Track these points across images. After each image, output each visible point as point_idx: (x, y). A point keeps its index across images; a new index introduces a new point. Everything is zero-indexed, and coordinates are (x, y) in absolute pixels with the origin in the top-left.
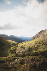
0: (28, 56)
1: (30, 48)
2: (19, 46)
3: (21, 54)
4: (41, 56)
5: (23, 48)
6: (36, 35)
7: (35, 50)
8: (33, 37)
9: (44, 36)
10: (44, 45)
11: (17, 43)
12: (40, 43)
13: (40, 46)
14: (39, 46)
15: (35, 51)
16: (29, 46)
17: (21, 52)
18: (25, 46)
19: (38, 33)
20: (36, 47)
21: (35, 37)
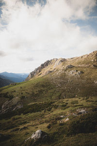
0: (20, 115)
1: (23, 98)
3: (4, 111)
4: (45, 112)
6: (37, 69)
7: (34, 100)
8: (31, 73)
9: (51, 72)
10: (52, 88)
12: (43, 86)
13: (44, 92)
14: (41, 92)
15: (33, 103)
16: (22, 94)
17: (3, 106)
18: (13, 94)
19: (40, 66)
20: (36, 93)
21: (34, 73)
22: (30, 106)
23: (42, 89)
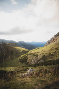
0: (43, 66)
1: (44, 56)
2: (31, 53)
3: (33, 63)
5: (35, 55)
6: (52, 39)
7: (51, 58)
8: (48, 41)
11: (27, 50)
12: (57, 49)
13: (57, 53)
14: (55, 53)
15: (50, 60)
16: (43, 54)
17: (33, 60)
18: (38, 54)
19: (54, 36)
20: (52, 54)
21: (50, 41)
22: (48, 61)
23: (56, 51)
